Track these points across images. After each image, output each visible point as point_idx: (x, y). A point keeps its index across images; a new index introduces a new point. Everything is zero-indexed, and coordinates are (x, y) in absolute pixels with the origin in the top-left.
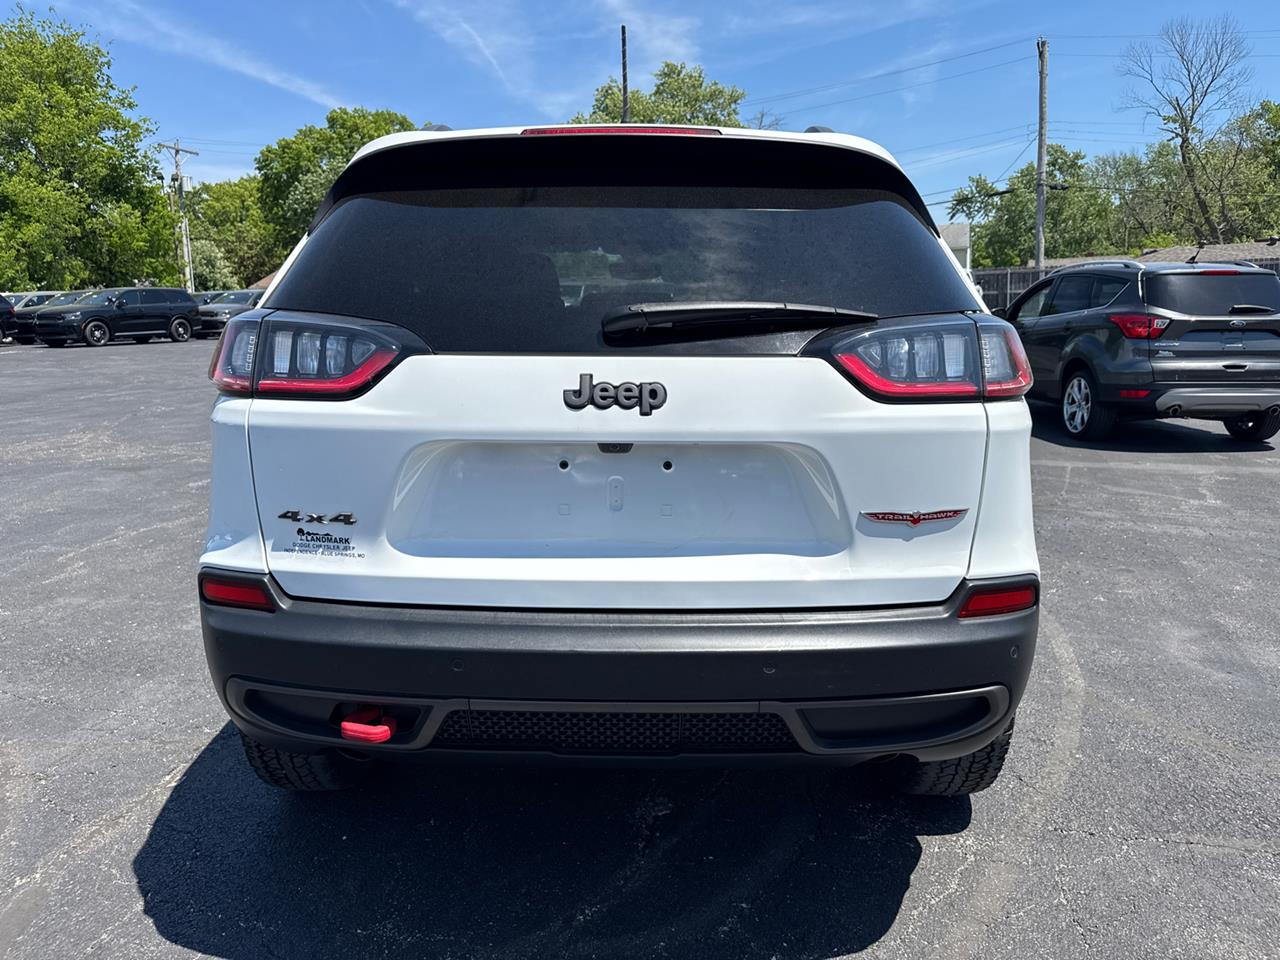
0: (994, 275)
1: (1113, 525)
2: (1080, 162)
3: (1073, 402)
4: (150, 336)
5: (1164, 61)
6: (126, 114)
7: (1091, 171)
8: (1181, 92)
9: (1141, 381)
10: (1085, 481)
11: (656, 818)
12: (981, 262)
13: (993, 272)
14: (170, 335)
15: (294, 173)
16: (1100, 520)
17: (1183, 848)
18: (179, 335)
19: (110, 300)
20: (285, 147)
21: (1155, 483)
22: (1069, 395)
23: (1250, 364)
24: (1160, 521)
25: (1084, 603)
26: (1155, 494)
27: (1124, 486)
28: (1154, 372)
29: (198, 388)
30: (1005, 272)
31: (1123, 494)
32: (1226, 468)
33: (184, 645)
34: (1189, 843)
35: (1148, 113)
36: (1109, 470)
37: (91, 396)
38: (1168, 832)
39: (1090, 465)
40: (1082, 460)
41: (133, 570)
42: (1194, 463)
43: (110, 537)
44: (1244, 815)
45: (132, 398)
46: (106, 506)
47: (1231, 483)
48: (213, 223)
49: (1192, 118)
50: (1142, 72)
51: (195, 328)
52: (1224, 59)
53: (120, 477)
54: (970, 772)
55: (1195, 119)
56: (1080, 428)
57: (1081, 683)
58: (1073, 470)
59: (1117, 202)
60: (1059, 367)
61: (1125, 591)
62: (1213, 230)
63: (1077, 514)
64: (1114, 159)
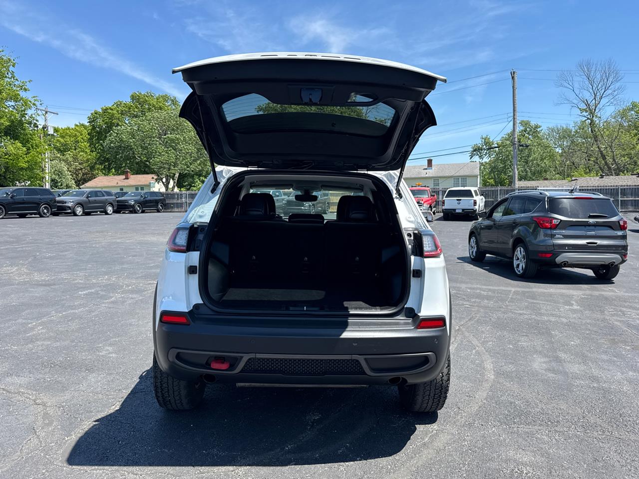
0: (491, 190)
1: (526, 316)
2: (538, 130)
3: (518, 259)
4: (27, 214)
5: (579, 80)
6: (22, 94)
7: (546, 134)
8: (588, 96)
9: (549, 250)
10: (518, 297)
11: (314, 419)
12: (488, 180)
13: (490, 189)
14: (39, 214)
15: (110, 126)
16: (521, 314)
17: (515, 429)
18: (44, 213)
19: (7, 194)
20: (105, 111)
21: (552, 299)
22: (516, 255)
23: (599, 242)
24: (548, 315)
25: (503, 348)
26: (550, 303)
27: (537, 300)
28: (554, 245)
29: (64, 244)
30: (497, 189)
31: (535, 303)
32: (588, 292)
33: (103, 360)
34: (518, 427)
35: (572, 107)
36: (533, 292)
37: (6, 247)
38: (511, 424)
39: (523, 290)
40: (520, 287)
41: (67, 331)
42: (573, 289)
43: (50, 316)
44: (542, 420)
45: (30, 248)
46: (41, 302)
47: (587, 298)
48: (59, 150)
49: (595, 110)
50: (568, 86)
51: (53, 210)
52: (611, 79)
53: (42, 289)
54: (434, 398)
55: (597, 111)
56: (521, 272)
57: (493, 377)
58: (514, 292)
59: (560, 151)
60: (511, 241)
61: (522, 344)
62: (609, 168)
63: (510, 312)
64: (557, 129)
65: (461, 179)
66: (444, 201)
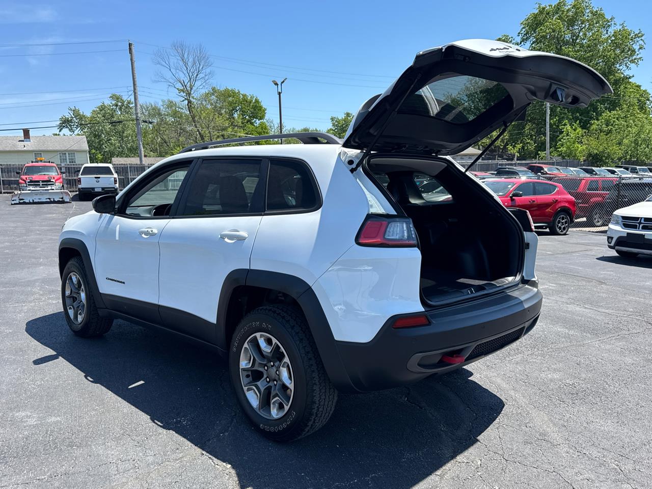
2: (131, 106)
5: (174, 60)
8: (185, 78)
35: (169, 86)
49: (191, 91)
64: (146, 106)
65: (69, 154)
66: (80, 178)
